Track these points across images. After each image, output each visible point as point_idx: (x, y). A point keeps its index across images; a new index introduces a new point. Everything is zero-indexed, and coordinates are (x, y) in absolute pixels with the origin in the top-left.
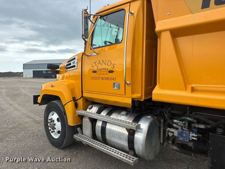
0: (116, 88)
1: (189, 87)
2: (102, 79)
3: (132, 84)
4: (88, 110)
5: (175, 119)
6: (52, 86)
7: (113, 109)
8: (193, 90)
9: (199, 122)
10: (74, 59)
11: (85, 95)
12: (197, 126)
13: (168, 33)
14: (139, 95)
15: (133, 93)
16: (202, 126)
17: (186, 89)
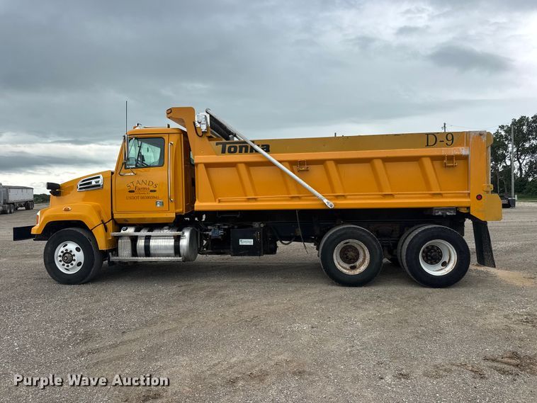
0: (158, 205)
1: (217, 200)
2: (143, 198)
3: (176, 202)
4: (122, 231)
5: (209, 225)
6: (67, 210)
7: (154, 226)
8: (219, 201)
9: (224, 225)
10: (99, 177)
11: (116, 216)
12: (223, 227)
13: (203, 166)
14: (181, 210)
15: (176, 208)
16: (226, 227)
17: (215, 201)
